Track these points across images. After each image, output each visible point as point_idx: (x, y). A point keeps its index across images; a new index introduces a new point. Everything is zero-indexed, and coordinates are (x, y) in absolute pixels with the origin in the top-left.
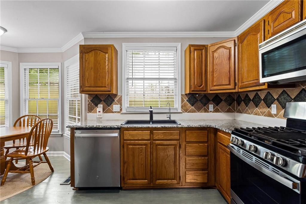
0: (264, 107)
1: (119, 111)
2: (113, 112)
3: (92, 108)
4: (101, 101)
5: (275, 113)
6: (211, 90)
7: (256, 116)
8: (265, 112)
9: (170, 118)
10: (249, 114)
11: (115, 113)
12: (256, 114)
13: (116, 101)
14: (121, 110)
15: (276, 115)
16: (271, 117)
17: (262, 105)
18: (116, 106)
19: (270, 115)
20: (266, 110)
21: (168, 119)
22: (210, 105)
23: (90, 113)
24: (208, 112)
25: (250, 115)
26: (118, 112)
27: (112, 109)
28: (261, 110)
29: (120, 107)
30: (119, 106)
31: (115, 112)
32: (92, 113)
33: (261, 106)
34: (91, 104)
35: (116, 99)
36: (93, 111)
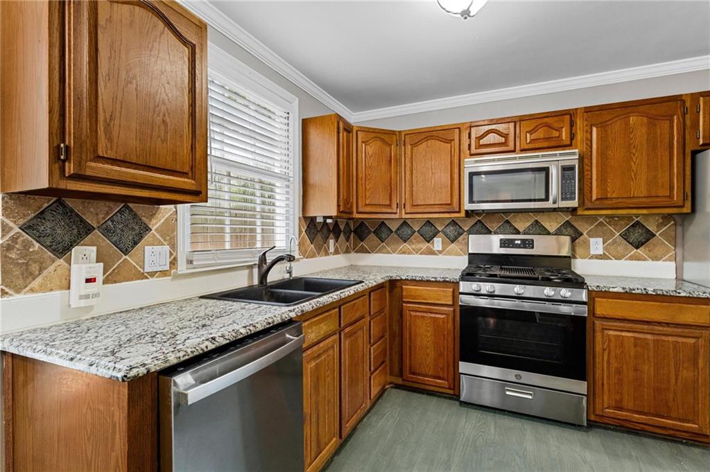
0: (419, 242)
1: (167, 268)
2: (142, 276)
3: (35, 268)
4: (89, 229)
5: (440, 249)
6: (358, 213)
7: (403, 255)
8: (421, 248)
9: (290, 273)
10: (388, 253)
11: (151, 279)
12: (404, 253)
13: (156, 230)
14: (173, 263)
15: (440, 252)
16: (432, 255)
17: (415, 239)
18: (157, 248)
19: (431, 252)
20: (425, 246)
21: (287, 276)
22: (330, 241)
23: (18, 291)
24: (329, 255)
25: (390, 255)
26: (164, 273)
27: (142, 263)
28: (414, 246)
29: (171, 254)
30: (167, 248)
31: (152, 274)
32: (32, 290)
33: (414, 241)
34: (26, 245)
35: (154, 221)
36: (39, 280)
